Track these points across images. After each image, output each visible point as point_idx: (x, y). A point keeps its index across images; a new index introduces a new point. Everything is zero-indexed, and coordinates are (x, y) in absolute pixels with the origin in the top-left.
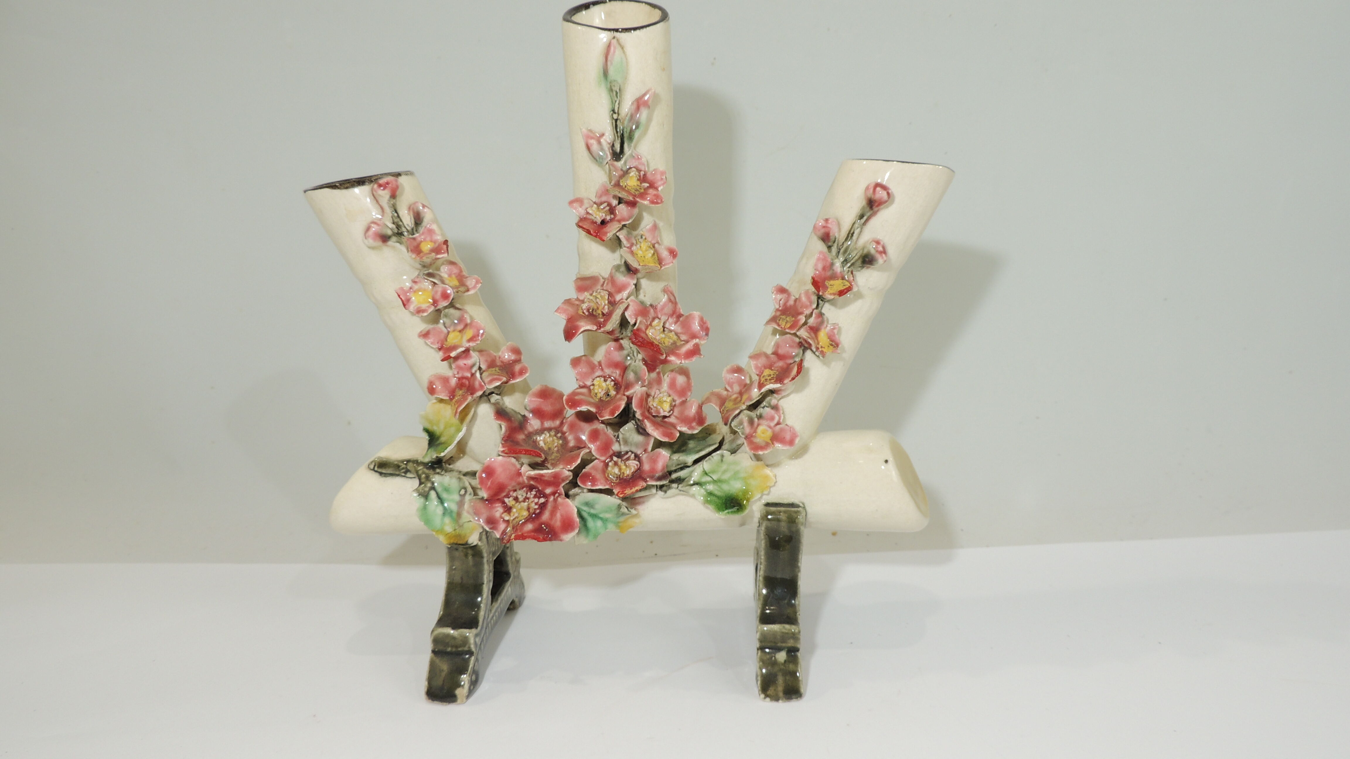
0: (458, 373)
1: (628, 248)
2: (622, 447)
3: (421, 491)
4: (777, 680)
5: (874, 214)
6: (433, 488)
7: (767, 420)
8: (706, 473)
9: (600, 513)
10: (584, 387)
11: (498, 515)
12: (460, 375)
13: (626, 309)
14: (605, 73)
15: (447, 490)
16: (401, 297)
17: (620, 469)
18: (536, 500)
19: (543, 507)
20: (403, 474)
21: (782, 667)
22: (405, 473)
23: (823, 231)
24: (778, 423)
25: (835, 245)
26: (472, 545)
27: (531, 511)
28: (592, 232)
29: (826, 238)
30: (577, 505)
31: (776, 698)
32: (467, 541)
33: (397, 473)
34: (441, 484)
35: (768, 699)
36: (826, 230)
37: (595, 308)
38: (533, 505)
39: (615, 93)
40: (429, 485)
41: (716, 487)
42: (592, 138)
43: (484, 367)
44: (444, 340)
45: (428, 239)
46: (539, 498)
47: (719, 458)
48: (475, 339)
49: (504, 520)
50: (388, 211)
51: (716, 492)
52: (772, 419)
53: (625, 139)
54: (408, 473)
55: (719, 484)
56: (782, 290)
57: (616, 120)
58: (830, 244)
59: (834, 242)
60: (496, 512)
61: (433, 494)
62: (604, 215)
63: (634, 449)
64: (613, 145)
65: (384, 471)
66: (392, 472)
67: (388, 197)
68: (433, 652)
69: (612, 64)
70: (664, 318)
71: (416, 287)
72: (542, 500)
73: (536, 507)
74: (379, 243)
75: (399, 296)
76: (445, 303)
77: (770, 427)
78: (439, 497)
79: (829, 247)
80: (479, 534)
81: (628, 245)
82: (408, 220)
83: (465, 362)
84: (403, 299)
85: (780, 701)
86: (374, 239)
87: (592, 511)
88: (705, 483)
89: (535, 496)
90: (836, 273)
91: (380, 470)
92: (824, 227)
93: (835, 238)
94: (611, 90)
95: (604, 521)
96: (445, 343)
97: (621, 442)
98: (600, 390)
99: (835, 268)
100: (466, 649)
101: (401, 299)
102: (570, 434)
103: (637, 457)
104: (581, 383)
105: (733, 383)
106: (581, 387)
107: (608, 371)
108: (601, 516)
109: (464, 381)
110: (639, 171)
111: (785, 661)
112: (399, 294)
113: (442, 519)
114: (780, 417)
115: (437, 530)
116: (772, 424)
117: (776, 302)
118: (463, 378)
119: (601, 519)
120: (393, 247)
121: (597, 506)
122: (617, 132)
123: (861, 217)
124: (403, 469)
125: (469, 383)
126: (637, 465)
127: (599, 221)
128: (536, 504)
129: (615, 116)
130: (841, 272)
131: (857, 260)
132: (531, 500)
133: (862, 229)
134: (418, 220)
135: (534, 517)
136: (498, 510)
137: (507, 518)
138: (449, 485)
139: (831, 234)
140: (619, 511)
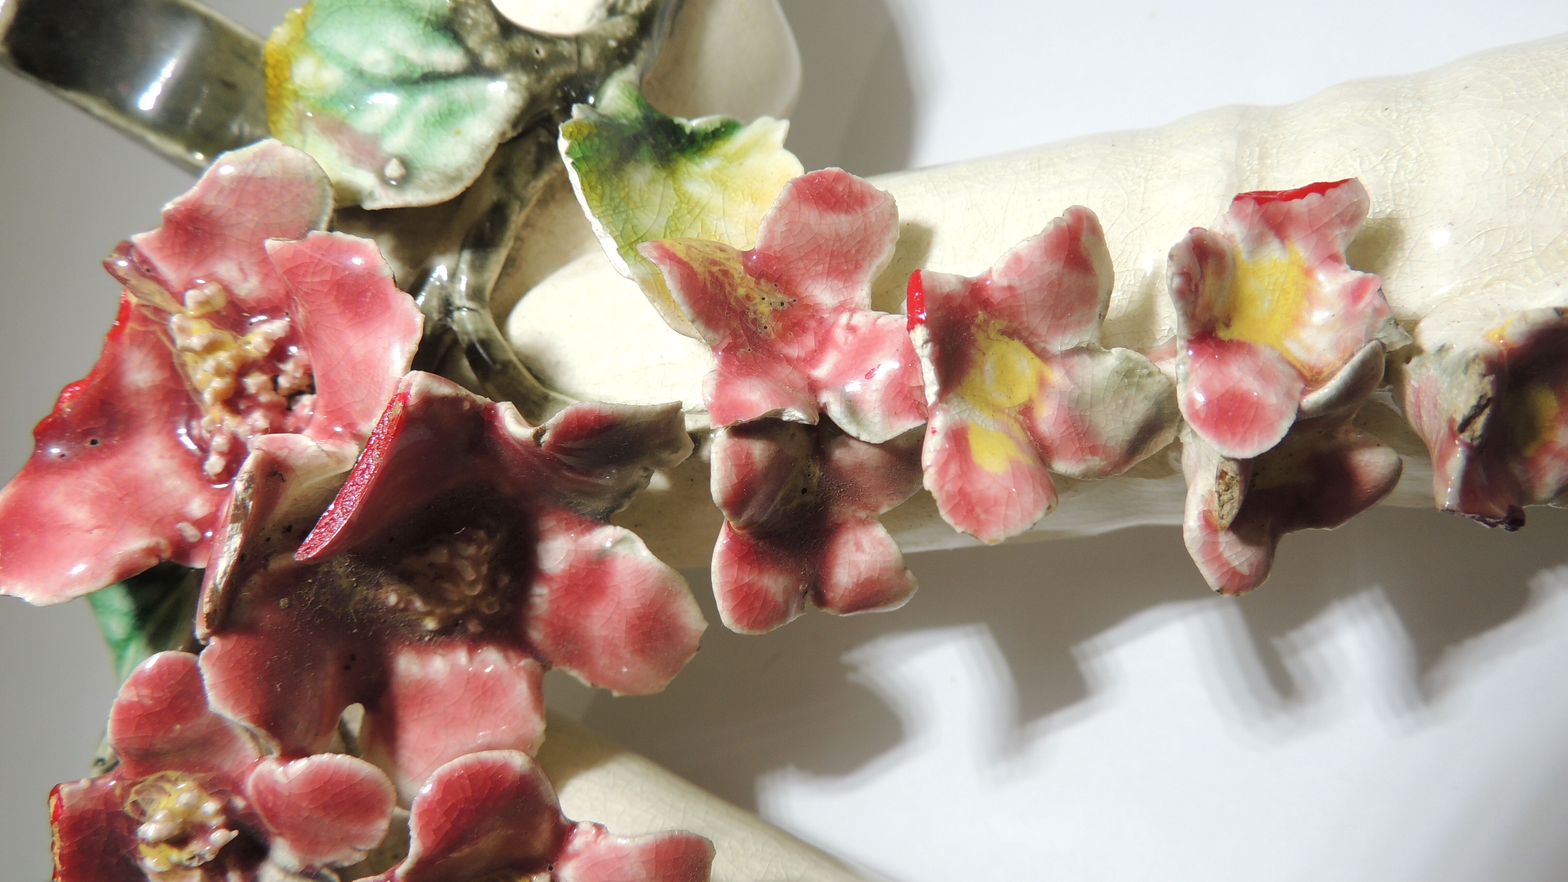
0: (851, 329)
3: (471, 13)
16: (1313, 198)
34: (472, 107)
40: (490, 57)
44: (1015, 325)
48: (953, 469)
60: (242, 270)
75: (1321, 188)
84: (1297, 204)
96: (1000, 324)
101: (1301, 193)
102: (454, 669)
109: (810, 342)
112: (1330, 192)
113: (340, 60)
115: (310, 27)
118: (824, 342)
125: (789, 360)
138: (458, 133)
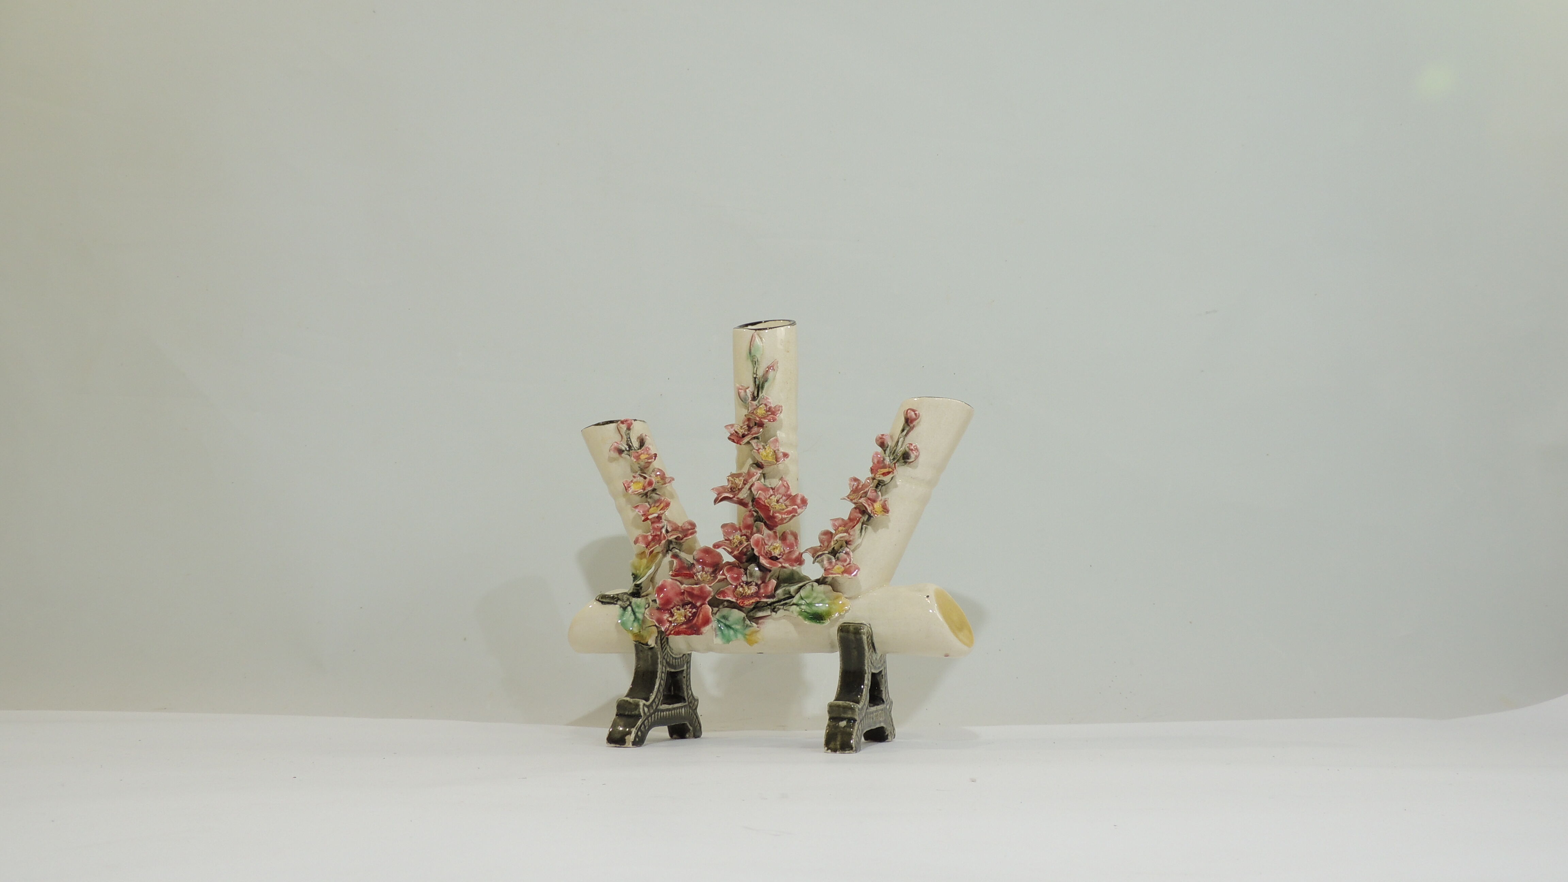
1: (757, 450)
2: (748, 578)
3: (623, 609)
4: (837, 737)
5: (912, 428)
6: (630, 605)
7: (842, 561)
8: (802, 598)
9: (733, 625)
10: (728, 540)
11: (665, 618)
12: (654, 534)
13: (752, 486)
14: (750, 353)
15: (638, 607)
17: (744, 590)
18: (690, 610)
19: (694, 615)
20: (615, 602)
21: (842, 729)
22: (617, 601)
23: (880, 441)
24: (849, 564)
25: (888, 449)
26: (651, 647)
27: (687, 617)
28: (735, 441)
29: (882, 445)
30: (717, 618)
31: (835, 750)
32: (647, 643)
33: (612, 601)
34: (636, 604)
35: (829, 751)
36: (882, 440)
37: (735, 487)
38: (688, 612)
39: (755, 363)
40: (628, 605)
41: (808, 607)
42: (741, 389)
43: (669, 530)
44: (647, 511)
45: (646, 453)
46: (692, 609)
47: (811, 587)
48: (665, 508)
49: (668, 621)
50: (625, 437)
51: (808, 611)
52: (845, 561)
53: (760, 389)
54: (619, 601)
55: (811, 606)
56: (856, 480)
57: (755, 378)
58: (885, 449)
59: (888, 447)
61: (629, 608)
62: (743, 431)
63: (756, 580)
64: (753, 393)
65: (604, 600)
66: (609, 601)
67: (625, 429)
68: (617, 715)
69: (753, 346)
70: (779, 496)
71: (635, 480)
72: (694, 610)
73: (690, 615)
74: (616, 455)
76: (650, 489)
77: (844, 566)
78: (633, 610)
79: (885, 451)
80: (655, 638)
81: (757, 449)
82: (635, 444)
83: (658, 525)
84: (626, 486)
85: (838, 752)
86: (614, 451)
87: (728, 623)
88: (801, 604)
89: (690, 608)
90: (886, 465)
91: (602, 600)
92: (881, 438)
93: (888, 445)
94: (752, 361)
95: (736, 631)
97: (748, 576)
98: (736, 541)
99: (885, 462)
100: (637, 712)
101: (624, 486)
103: (756, 585)
104: (726, 538)
105: (824, 541)
106: (726, 540)
107: (744, 532)
108: (733, 627)
109: (656, 537)
110: (766, 405)
111: (845, 726)
112: (624, 484)
113: (633, 624)
114: (850, 560)
116: (845, 564)
117: (851, 487)
118: (656, 535)
119: (733, 629)
120: (625, 458)
121: (730, 619)
122: (756, 385)
123: (903, 430)
124: (616, 598)
125: (659, 538)
126: (756, 589)
127: (741, 434)
128: (690, 612)
129: (755, 376)
130: (889, 464)
131: (900, 458)
132: (688, 609)
133: (904, 438)
134: (642, 443)
135: (689, 621)
136: (666, 616)
137: (670, 619)
138: (640, 603)
139: (885, 443)
140: (744, 623)
